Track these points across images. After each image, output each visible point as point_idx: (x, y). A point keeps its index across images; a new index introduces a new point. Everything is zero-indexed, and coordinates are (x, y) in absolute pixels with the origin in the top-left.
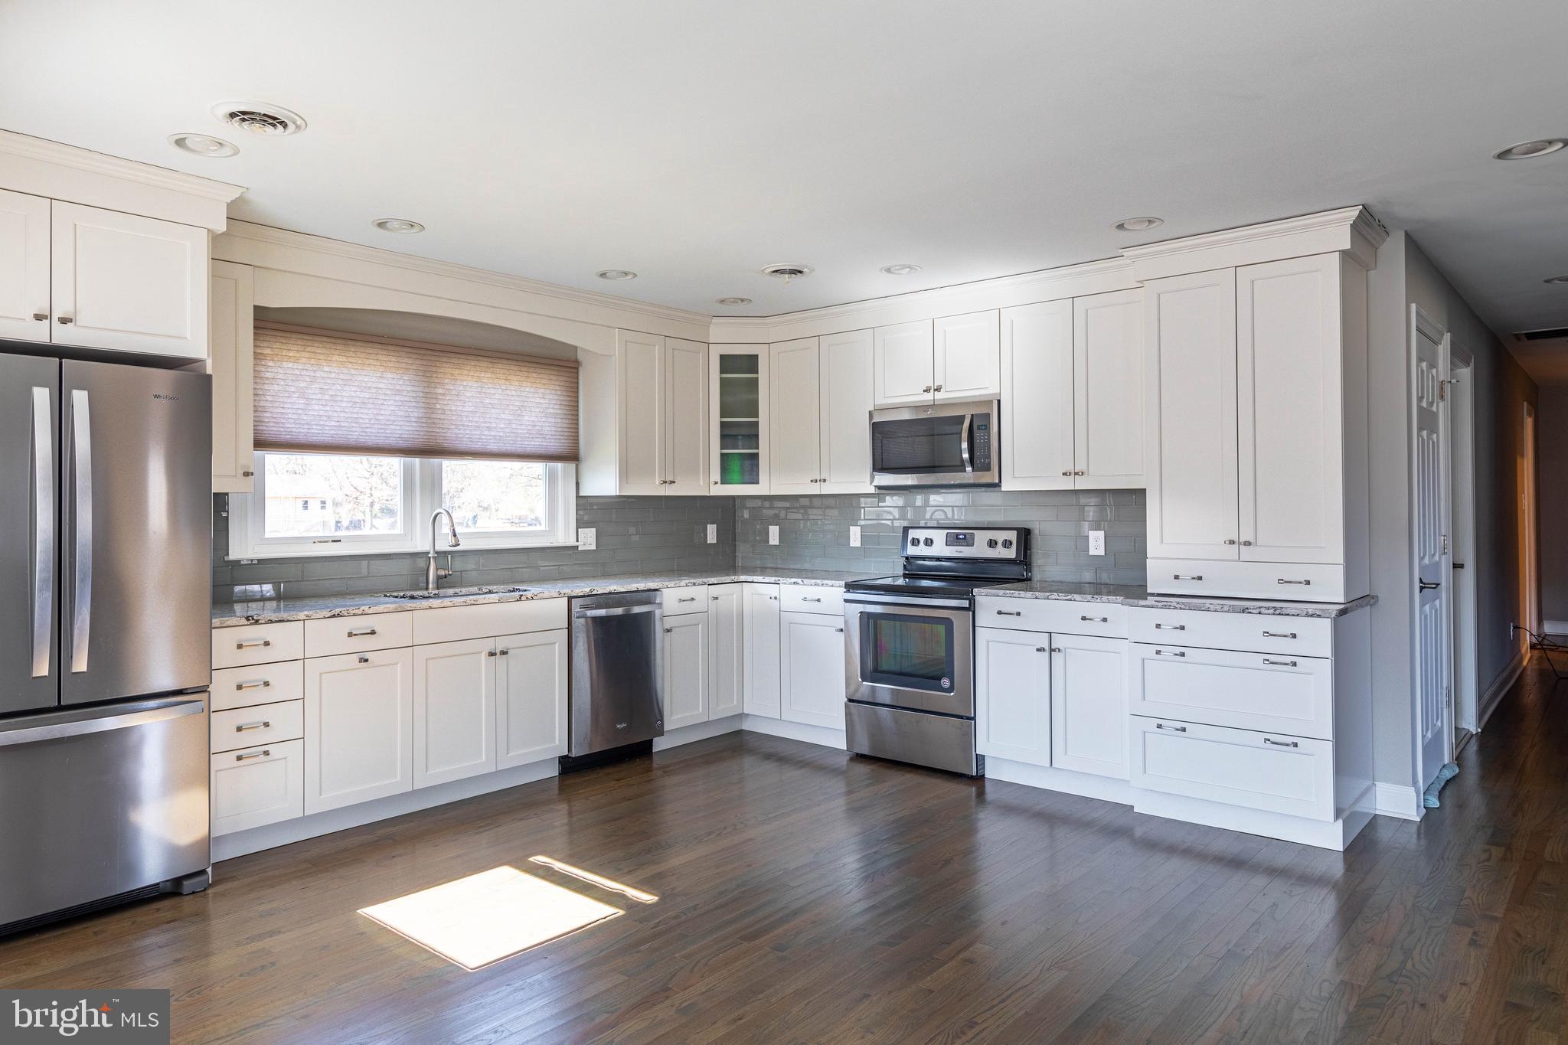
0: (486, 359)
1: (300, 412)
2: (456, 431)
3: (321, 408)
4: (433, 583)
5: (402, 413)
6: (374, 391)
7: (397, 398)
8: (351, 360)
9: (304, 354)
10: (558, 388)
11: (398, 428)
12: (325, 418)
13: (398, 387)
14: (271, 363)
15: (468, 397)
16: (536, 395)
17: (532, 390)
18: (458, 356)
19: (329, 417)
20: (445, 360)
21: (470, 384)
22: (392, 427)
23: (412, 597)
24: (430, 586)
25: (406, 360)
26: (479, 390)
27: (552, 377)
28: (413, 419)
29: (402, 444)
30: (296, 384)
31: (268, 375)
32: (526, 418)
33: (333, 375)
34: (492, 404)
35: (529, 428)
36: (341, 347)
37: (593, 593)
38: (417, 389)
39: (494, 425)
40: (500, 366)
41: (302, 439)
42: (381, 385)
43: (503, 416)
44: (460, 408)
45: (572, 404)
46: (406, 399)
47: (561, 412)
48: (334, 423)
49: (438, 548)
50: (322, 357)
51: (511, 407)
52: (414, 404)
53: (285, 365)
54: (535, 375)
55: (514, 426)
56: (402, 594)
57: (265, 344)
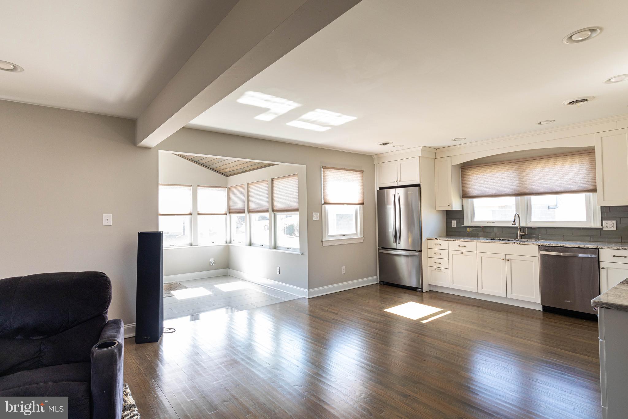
0: (544, 159)
1: (478, 187)
2: (532, 186)
3: (484, 185)
4: (519, 237)
5: (510, 183)
6: (500, 178)
7: (508, 179)
8: (493, 171)
9: (479, 172)
10: (584, 162)
11: (509, 188)
12: (485, 188)
13: (509, 176)
14: (471, 176)
15: (537, 174)
16: (571, 167)
17: (569, 166)
18: (532, 161)
19: (486, 188)
20: (526, 163)
21: (537, 169)
22: (507, 188)
23: (509, 240)
24: (518, 238)
25: (511, 167)
26: (541, 171)
27: (581, 159)
28: (514, 185)
29: (510, 193)
30: (477, 180)
31: (470, 179)
32: (566, 177)
33: (488, 176)
34: (548, 175)
35: (568, 181)
36: (490, 167)
37: (551, 245)
38: (516, 175)
39: (549, 182)
40: (551, 160)
41: (479, 195)
42: (503, 176)
43: (553, 178)
44: (533, 178)
45: (593, 168)
46: (511, 179)
47: (587, 172)
48: (488, 189)
49: (521, 225)
50: (484, 172)
51: (558, 174)
52: (515, 180)
53: (474, 176)
54: (570, 160)
55: (559, 181)
56: (505, 239)
57: (470, 171)
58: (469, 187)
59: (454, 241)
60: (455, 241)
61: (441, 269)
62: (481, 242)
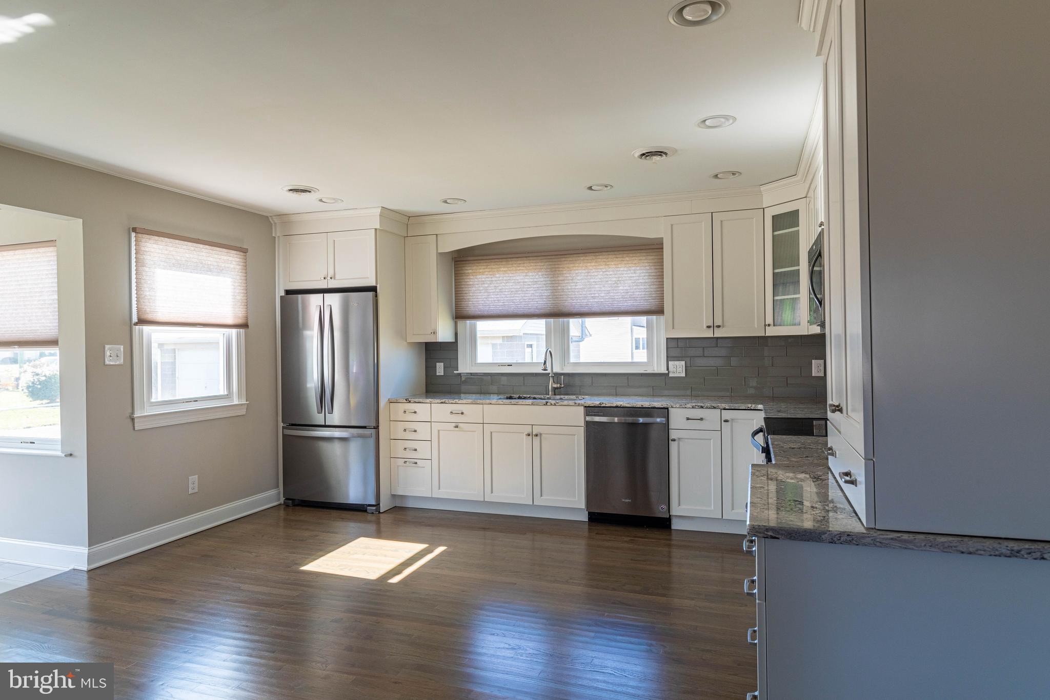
0: (590, 254)
1: (485, 299)
2: (571, 301)
3: (495, 296)
4: (551, 391)
5: (538, 294)
6: (521, 284)
7: (535, 286)
8: (510, 269)
9: (486, 270)
10: (647, 265)
11: (536, 303)
12: (496, 301)
13: (536, 280)
14: (472, 277)
15: (579, 280)
16: (629, 272)
17: (626, 269)
18: (572, 256)
19: (499, 301)
20: (564, 259)
21: (580, 271)
22: (532, 303)
23: (535, 398)
24: (550, 393)
25: (540, 264)
26: (586, 274)
27: (641, 258)
28: (544, 297)
29: (538, 312)
30: (483, 286)
31: (471, 283)
32: (621, 288)
33: (501, 279)
34: (595, 282)
35: (623, 294)
36: (505, 263)
37: (602, 405)
38: (547, 279)
39: (597, 295)
40: (601, 257)
41: (486, 313)
42: (526, 280)
43: (603, 289)
44: (573, 287)
45: (658, 274)
46: (540, 286)
47: (649, 280)
48: (501, 304)
49: (554, 371)
50: (495, 270)
51: (610, 282)
52: (544, 288)
53: (478, 277)
54: (627, 259)
55: (612, 294)
56: (529, 396)
57: (469, 268)
58: (468, 297)
59: (442, 403)
60: (444, 403)
61: (416, 461)
62: (491, 404)
